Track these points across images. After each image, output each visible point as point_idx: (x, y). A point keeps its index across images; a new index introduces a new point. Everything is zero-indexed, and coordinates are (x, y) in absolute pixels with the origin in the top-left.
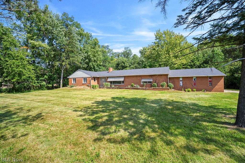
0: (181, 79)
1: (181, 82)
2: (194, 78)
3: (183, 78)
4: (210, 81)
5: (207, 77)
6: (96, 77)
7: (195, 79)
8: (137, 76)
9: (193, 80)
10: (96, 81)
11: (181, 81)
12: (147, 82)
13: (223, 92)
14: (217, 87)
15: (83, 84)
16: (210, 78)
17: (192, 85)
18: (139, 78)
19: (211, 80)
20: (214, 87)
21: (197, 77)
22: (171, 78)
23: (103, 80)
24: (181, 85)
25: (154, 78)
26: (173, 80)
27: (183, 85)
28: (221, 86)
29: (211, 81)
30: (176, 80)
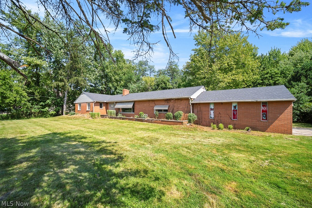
0: (212, 107)
1: (212, 112)
2: (234, 105)
3: (215, 104)
4: (263, 111)
5: (259, 103)
6: (104, 103)
7: (235, 107)
8: (149, 101)
9: (233, 109)
10: (104, 108)
11: (211, 109)
12: (163, 111)
13: (291, 133)
14: (276, 123)
15: (87, 111)
16: (263, 106)
17: (231, 118)
18: (152, 104)
19: (266, 108)
20: (272, 123)
21: (239, 103)
22: (196, 104)
23: (112, 106)
24: (211, 117)
25: (171, 104)
26: (199, 108)
27: (215, 116)
28: (286, 122)
29: (266, 111)
30: (203, 108)
